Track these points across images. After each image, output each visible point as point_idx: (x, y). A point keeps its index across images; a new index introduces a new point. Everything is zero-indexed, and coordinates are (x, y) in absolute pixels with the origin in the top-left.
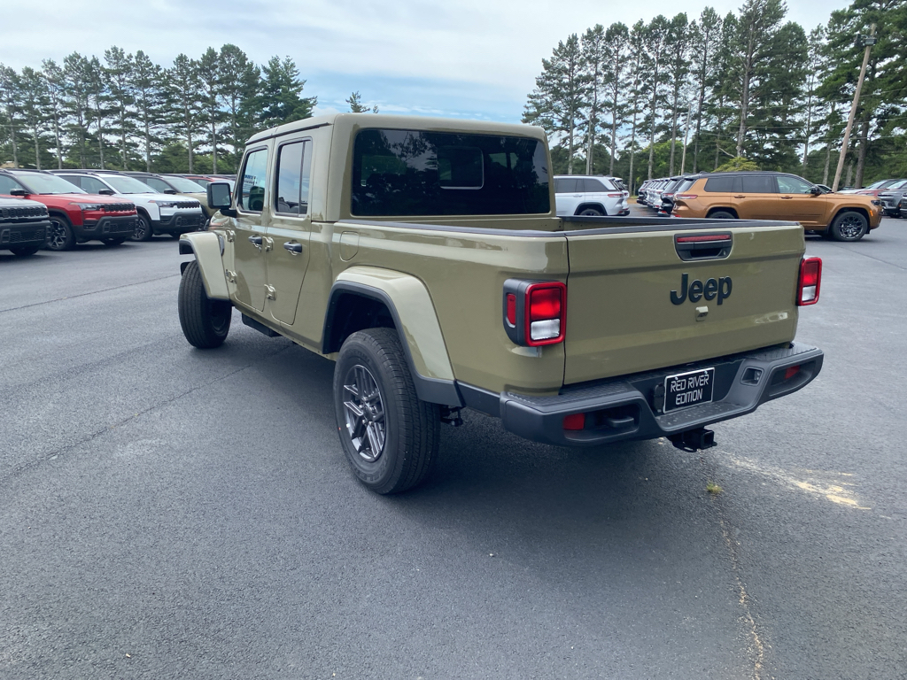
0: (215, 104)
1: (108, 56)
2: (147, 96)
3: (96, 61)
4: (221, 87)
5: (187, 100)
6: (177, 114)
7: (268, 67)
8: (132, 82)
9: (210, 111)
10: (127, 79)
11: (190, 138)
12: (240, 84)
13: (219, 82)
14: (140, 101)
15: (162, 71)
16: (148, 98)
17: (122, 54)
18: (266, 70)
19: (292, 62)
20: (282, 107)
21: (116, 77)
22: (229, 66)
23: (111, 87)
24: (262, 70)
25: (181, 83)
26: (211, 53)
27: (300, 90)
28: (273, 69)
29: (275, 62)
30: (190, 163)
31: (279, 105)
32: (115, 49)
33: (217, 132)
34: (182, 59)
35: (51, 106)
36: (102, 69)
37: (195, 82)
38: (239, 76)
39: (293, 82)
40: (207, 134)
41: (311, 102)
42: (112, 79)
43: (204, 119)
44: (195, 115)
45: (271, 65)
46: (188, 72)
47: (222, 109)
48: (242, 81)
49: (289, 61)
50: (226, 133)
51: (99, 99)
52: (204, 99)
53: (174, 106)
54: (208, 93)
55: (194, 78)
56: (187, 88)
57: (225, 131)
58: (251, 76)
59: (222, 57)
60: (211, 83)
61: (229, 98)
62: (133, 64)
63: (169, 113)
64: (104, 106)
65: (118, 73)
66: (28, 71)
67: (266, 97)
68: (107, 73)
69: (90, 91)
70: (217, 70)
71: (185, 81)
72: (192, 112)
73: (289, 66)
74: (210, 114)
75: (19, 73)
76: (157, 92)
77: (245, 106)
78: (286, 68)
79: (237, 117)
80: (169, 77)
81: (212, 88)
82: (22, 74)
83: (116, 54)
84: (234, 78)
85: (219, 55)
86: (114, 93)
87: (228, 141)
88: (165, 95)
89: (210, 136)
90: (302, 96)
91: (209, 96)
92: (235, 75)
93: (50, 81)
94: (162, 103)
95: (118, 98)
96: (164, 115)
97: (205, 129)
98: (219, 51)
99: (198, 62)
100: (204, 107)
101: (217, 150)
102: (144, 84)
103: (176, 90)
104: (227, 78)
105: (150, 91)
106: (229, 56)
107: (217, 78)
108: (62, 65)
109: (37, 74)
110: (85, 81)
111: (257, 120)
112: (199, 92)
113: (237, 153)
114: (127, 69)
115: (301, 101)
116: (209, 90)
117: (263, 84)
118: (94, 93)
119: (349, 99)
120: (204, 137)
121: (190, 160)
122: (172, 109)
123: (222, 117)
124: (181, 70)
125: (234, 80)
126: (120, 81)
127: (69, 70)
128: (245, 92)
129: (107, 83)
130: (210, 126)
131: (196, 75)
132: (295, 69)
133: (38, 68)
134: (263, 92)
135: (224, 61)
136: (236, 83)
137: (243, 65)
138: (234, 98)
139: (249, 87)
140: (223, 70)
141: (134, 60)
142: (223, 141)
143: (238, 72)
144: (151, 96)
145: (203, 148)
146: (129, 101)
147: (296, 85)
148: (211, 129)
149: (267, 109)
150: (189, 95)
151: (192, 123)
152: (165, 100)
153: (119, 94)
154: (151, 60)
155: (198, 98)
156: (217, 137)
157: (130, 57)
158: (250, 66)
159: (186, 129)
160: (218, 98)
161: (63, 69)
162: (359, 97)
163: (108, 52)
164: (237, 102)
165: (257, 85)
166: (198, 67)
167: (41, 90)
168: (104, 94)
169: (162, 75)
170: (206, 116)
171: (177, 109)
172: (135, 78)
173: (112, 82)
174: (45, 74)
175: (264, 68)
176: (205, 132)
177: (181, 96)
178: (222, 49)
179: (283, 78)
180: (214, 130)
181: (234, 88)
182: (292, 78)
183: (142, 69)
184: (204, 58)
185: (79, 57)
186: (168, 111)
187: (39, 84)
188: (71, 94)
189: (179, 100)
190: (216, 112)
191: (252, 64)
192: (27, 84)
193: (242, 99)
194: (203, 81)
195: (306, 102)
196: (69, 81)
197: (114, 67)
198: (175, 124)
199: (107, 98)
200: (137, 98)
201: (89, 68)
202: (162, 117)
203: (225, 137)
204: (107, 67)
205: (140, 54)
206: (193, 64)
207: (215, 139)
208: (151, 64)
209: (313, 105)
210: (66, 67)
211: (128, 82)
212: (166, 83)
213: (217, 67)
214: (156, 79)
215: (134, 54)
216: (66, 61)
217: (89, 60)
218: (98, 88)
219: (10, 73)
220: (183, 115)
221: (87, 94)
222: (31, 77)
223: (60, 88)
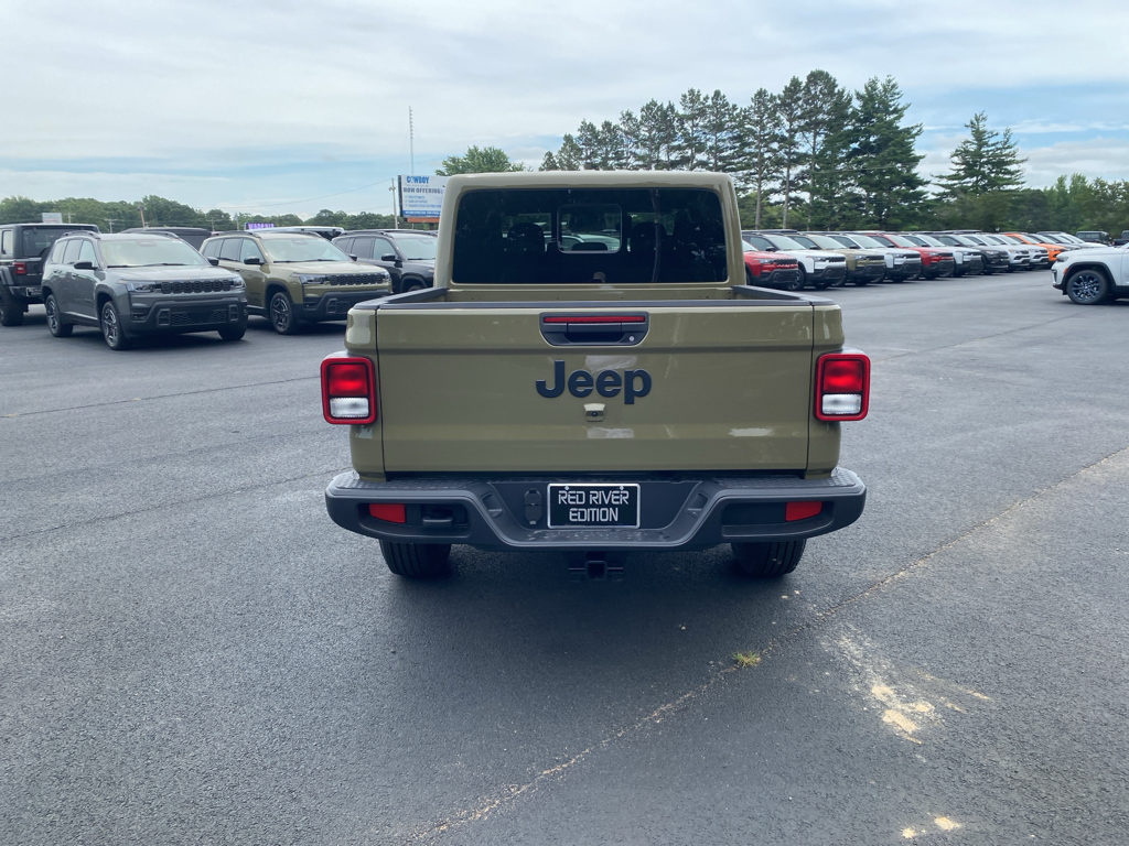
0: (794, 144)
1: (684, 100)
2: (719, 141)
3: (671, 107)
4: (802, 123)
5: (761, 141)
6: (751, 159)
7: (863, 92)
8: (705, 127)
9: (786, 153)
10: (701, 124)
11: (760, 187)
12: (825, 116)
13: (800, 118)
14: (711, 148)
15: (738, 111)
16: (720, 144)
17: (699, 96)
18: (859, 97)
19: (894, 82)
20: (875, 142)
21: (690, 122)
22: (815, 97)
23: (684, 135)
24: (855, 97)
25: (757, 123)
26: (795, 83)
27: (901, 116)
28: (869, 94)
29: (872, 86)
30: (757, 217)
31: (872, 139)
32: (691, 92)
33: (792, 178)
34: (761, 94)
35: (624, 161)
36: (677, 115)
37: (773, 120)
38: (827, 107)
39: (891, 109)
40: (780, 181)
41: (914, 132)
42: (686, 126)
43: (779, 163)
44: (769, 158)
45: (866, 88)
46: (767, 109)
47: (802, 150)
48: (828, 113)
49: (889, 81)
50: (802, 179)
51: (671, 149)
52: (782, 139)
53: (747, 150)
54: (787, 131)
55: (772, 115)
56: (763, 128)
57: (801, 176)
58: (840, 105)
59: (807, 86)
60: (791, 121)
61: (810, 135)
62: (709, 107)
63: (741, 159)
64: (674, 156)
65: (692, 117)
66: (607, 125)
67: (856, 130)
68: (682, 119)
69: (664, 140)
70: (800, 103)
71: (762, 120)
72: (766, 156)
73: (890, 88)
74: (786, 157)
75: (599, 128)
76: (731, 135)
77: (829, 143)
78: (885, 90)
79: (819, 158)
80: (745, 117)
81: (791, 125)
82: (601, 129)
83: (693, 97)
84: (820, 110)
85: (804, 84)
86: (685, 141)
87: (804, 188)
88: (739, 138)
89: (784, 183)
90: (902, 125)
91: (787, 135)
92: (821, 107)
93: (626, 133)
94: (735, 148)
95: (689, 146)
96: (736, 161)
97: (779, 175)
98: (803, 80)
99: (779, 96)
100: (781, 148)
101: (790, 199)
102: (719, 127)
103: (751, 131)
104: (811, 111)
105: (724, 135)
106: (816, 84)
107: (799, 112)
108: (638, 115)
109: (615, 127)
110: (659, 130)
111: (842, 160)
112: (777, 131)
113: (812, 202)
114: (702, 113)
115: (901, 131)
116: (788, 128)
117: (855, 113)
118: (667, 143)
119: (968, 124)
120: (776, 185)
121: (758, 212)
122: (745, 154)
123: (801, 159)
124: (759, 108)
125: (819, 113)
126: (693, 126)
127: (645, 119)
128: (830, 125)
129: (680, 130)
130: (785, 170)
131: (775, 112)
132: (897, 91)
133: (616, 121)
134: (853, 125)
135: (809, 91)
136: (820, 117)
137: (831, 93)
138: (817, 134)
139: (835, 120)
140: (806, 102)
141: (710, 102)
142: (799, 189)
143: (825, 103)
144: (724, 141)
145: (774, 198)
146: (700, 148)
147: (895, 111)
148: (785, 174)
149: (855, 145)
150: (765, 135)
151: (763, 169)
152: (738, 144)
153: (691, 142)
154: (728, 99)
155: (774, 138)
156: (792, 183)
157: (706, 98)
158: (841, 94)
159: (757, 176)
160: (798, 137)
161: (639, 119)
162: (984, 119)
163: (685, 96)
164: (820, 139)
165: (845, 117)
166: (779, 102)
167: (617, 144)
168: (676, 143)
169: (738, 115)
170: (782, 159)
171: (750, 154)
172: (709, 121)
173: (685, 129)
174: (622, 127)
175: (858, 94)
176: (778, 178)
177: (756, 138)
178: (809, 78)
179: (879, 104)
180: (788, 176)
181: (818, 124)
182: (891, 103)
183: (714, 111)
184: (787, 90)
185: (655, 105)
186: (740, 157)
187: (615, 137)
188: (644, 146)
189: (754, 143)
190: (794, 153)
191: (843, 91)
192: (605, 139)
193: (826, 135)
194: (782, 117)
195: (908, 131)
196: (644, 132)
197: (688, 112)
198: (745, 172)
199: (679, 148)
200: (709, 144)
201: (665, 115)
202: (733, 164)
203: (801, 183)
204: (681, 112)
205: (717, 94)
206: (773, 98)
207: (790, 185)
208: (727, 104)
209: (917, 134)
210: (642, 117)
211: (702, 127)
212: (741, 125)
213: (800, 99)
214: (731, 121)
215: (711, 95)
216: (643, 110)
217: (665, 107)
218: (671, 137)
219: (591, 128)
220: (756, 160)
221: (660, 144)
222: (609, 131)
223: (634, 140)
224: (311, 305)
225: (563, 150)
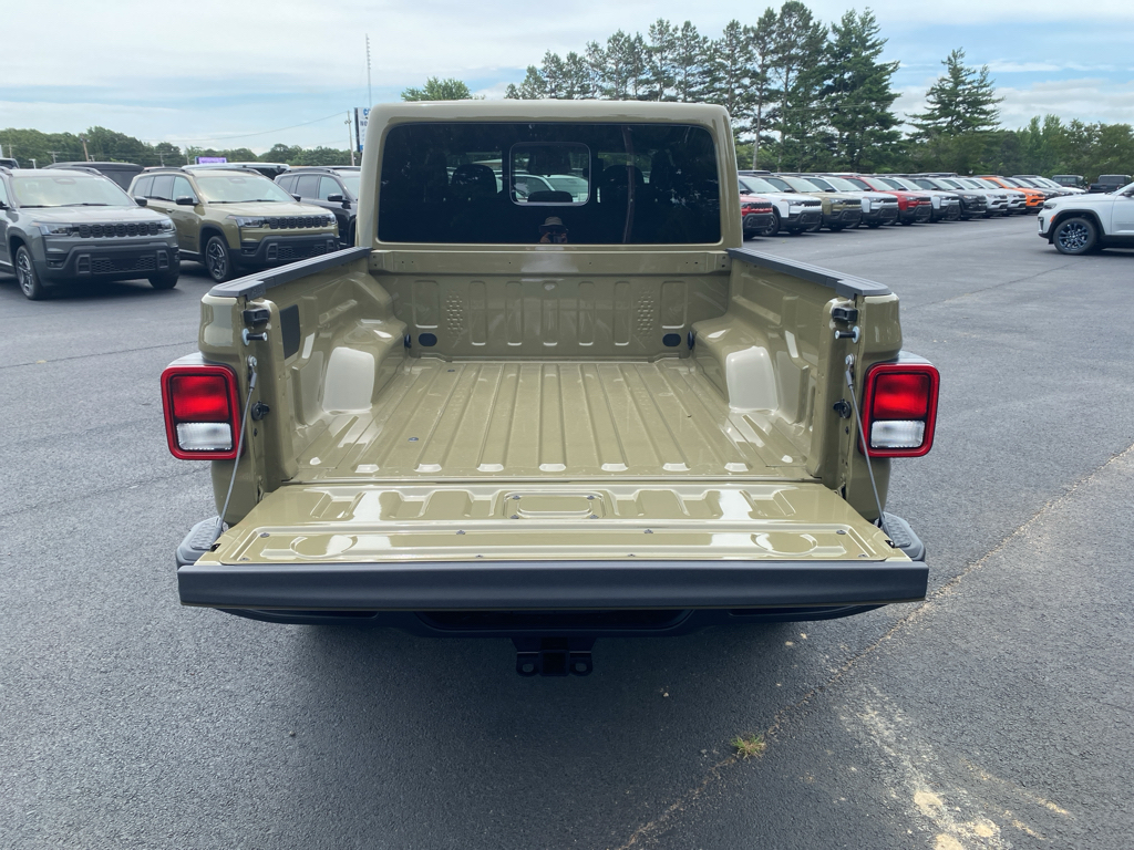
0: (766, 80)
1: (652, 32)
2: (689, 75)
3: (639, 39)
4: (775, 58)
5: (732, 76)
6: (721, 95)
7: (839, 25)
8: (674, 60)
9: (757, 89)
10: (670, 57)
12: (799, 51)
13: (773, 52)
14: (680, 83)
15: (709, 44)
16: (690, 79)
17: (668, 27)
18: (835, 29)
19: (872, 15)
20: (849, 78)
21: (658, 55)
22: (790, 30)
23: (652, 68)
24: (831, 30)
25: (728, 57)
26: (770, 14)
27: (876, 53)
28: (845, 26)
29: (848, 20)
31: (846, 76)
32: (661, 23)
33: (763, 116)
34: (733, 26)
35: (590, 95)
36: (645, 47)
37: (745, 54)
38: (801, 41)
39: (868, 44)
40: (751, 119)
41: (891, 69)
42: (654, 58)
43: (750, 99)
44: (740, 95)
45: (843, 21)
46: (739, 42)
47: (773, 87)
48: (802, 48)
49: (867, 14)
50: (774, 117)
51: (639, 83)
52: (754, 75)
53: (717, 85)
54: (760, 66)
55: (744, 49)
56: (735, 62)
57: (772, 115)
58: (815, 40)
59: (782, 18)
60: (764, 55)
61: (783, 71)
62: (678, 38)
63: (711, 95)
64: (642, 91)
65: (661, 50)
66: (572, 57)
67: (831, 66)
68: (650, 52)
69: (632, 73)
70: (774, 36)
71: (733, 54)
72: (737, 92)
73: (867, 22)
74: (758, 93)
75: (564, 60)
76: (701, 70)
77: (802, 79)
78: (863, 24)
79: (790, 95)
80: (716, 51)
81: (764, 59)
82: (566, 61)
83: (662, 28)
84: (793, 44)
85: (778, 16)
86: (654, 75)
87: (775, 127)
88: (708, 73)
89: (755, 121)
90: (878, 61)
91: (759, 70)
92: (795, 41)
93: (593, 66)
94: (704, 83)
95: (658, 80)
96: (706, 97)
97: (750, 112)
98: (778, 12)
99: (753, 29)
100: (752, 84)
101: (760, 138)
102: (688, 61)
103: (722, 65)
104: (785, 45)
105: (693, 69)
106: (791, 16)
107: (772, 46)
108: (604, 46)
109: (580, 59)
110: (627, 63)
111: (815, 98)
112: (748, 66)
113: (784, 141)
114: (671, 45)
115: (877, 67)
116: (760, 62)
117: (830, 48)
118: (634, 76)
119: (946, 60)
120: (747, 123)
122: (715, 90)
123: (772, 96)
124: (731, 40)
125: (792, 47)
126: (662, 59)
127: (612, 51)
128: (803, 60)
129: (648, 63)
130: (756, 107)
131: (747, 44)
132: (874, 25)
133: (581, 53)
134: (827, 60)
135: (783, 24)
136: (793, 51)
137: (806, 27)
138: (789, 70)
139: (810, 55)
140: (780, 35)
141: (679, 34)
142: (769, 127)
143: (799, 36)
144: (693, 75)
145: (745, 137)
146: (669, 83)
147: (873, 46)
148: (756, 112)
149: (829, 82)
150: (736, 70)
151: (736, 104)
152: (708, 79)
153: (660, 76)
154: (698, 31)
155: (746, 73)
156: (763, 121)
157: (676, 29)
158: (816, 27)
160: (770, 73)
161: (606, 51)
162: (962, 55)
163: (653, 27)
164: (793, 75)
165: (820, 52)
166: (752, 35)
167: (583, 77)
168: (644, 77)
169: (709, 49)
170: (753, 96)
171: (720, 89)
172: (679, 54)
173: (654, 62)
174: (588, 58)
175: (834, 27)
176: (749, 116)
177: (727, 72)
178: (783, 9)
179: (856, 38)
180: (760, 113)
181: (791, 59)
182: (869, 38)
183: (686, 43)
184: (761, 21)
185: (622, 36)
186: (710, 92)
187: (581, 70)
188: (611, 79)
189: (724, 78)
190: (766, 89)
191: (819, 24)
192: (570, 71)
193: (800, 71)
194: (755, 51)
195: (883, 68)
196: (610, 65)
197: (657, 44)
199: (647, 82)
200: (678, 78)
201: (632, 47)
202: (702, 99)
203: (772, 121)
204: (650, 44)
205: (687, 25)
206: (746, 31)
207: (761, 123)
208: (697, 36)
209: (892, 71)
210: (609, 48)
211: (671, 60)
212: (712, 58)
213: (773, 32)
214: (701, 54)
215: (681, 26)
216: (609, 41)
217: (633, 38)
218: (639, 70)
219: (555, 60)
220: (726, 96)
221: (627, 78)
222: (575, 63)
223: (601, 73)
224: (249, 250)
225: (527, 82)
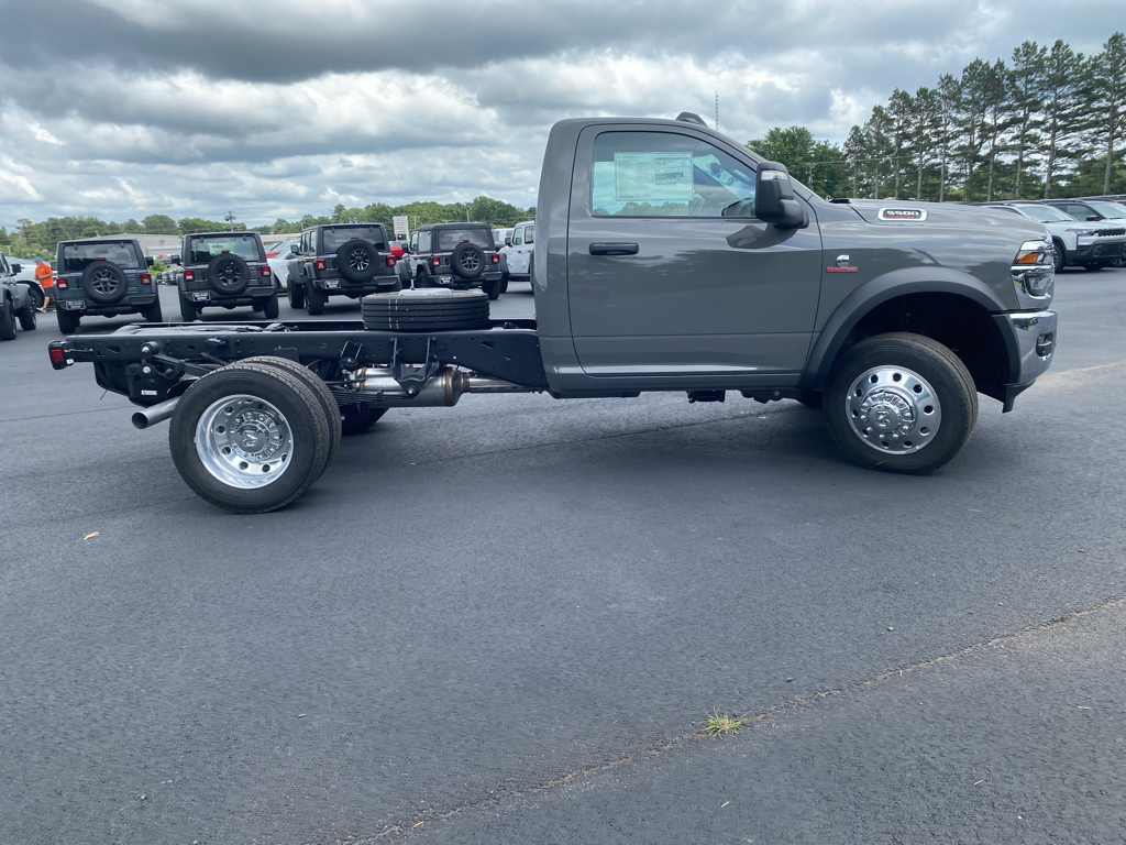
1: (1016, 54)
2: (1060, 97)
3: (1000, 65)
5: (1116, 93)
6: (1100, 115)
8: (1041, 82)
10: (1038, 79)
11: (1111, 147)
14: (1049, 107)
15: (1085, 60)
16: (1061, 101)
17: (1035, 47)
21: (1023, 80)
23: (1015, 93)
25: (1110, 72)
30: (1106, 181)
32: (1026, 45)
34: (1116, 39)
35: (941, 129)
36: (1007, 72)
42: (1017, 83)
51: (999, 111)
53: (1095, 105)
56: (1118, 77)
62: (1047, 59)
63: (1086, 117)
64: (1003, 118)
65: (1026, 73)
66: (923, 92)
68: (1012, 77)
69: (990, 102)
71: (1117, 68)
75: (913, 95)
76: (1074, 90)
80: (1094, 67)
82: (915, 96)
83: (1027, 50)
86: (1017, 101)
88: (1086, 92)
93: (945, 97)
94: (1079, 103)
95: (1023, 106)
96: (1080, 119)
102: (1062, 81)
103: (1101, 82)
105: (1065, 89)
108: (959, 77)
109: (932, 92)
110: (985, 91)
114: (1039, 67)
118: (994, 104)
121: (1107, 177)
122: (1094, 110)
124: (1113, 54)
126: (1028, 82)
127: (967, 81)
129: (1010, 89)
133: (933, 86)
141: (1049, 54)
144: (1066, 96)
146: (1035, 106)
150: (1121, 86)
152: (1084, 99)
153: (1021, 98)
154: (1071, 48)
157: (1044, 50)
159: (1108, 135)
161: (960, 80)
163: (1018, 50)
167: (933, 110)
168: (1006, 103)
169: (1084, 66)
171: (1099, 109)
172: (1048, 76)
173: (1017, 88)
174: (940, 91)
177: (1108, 89)
183: (1057, 63)
185: (981, 63)
186: (1086, 113)
187: (932, 104)
188: (967, 110)
189: (1105, 96)
192: (919, 106)
196: (966, 95)
197: (1021, 67)
198: (1092, 130)
199: (1009, 108)
200: (1046, 102)
201: (992, 73)
202: (1078, 122)
204: (1013, 68)
205: (1058, 44)
208: (1071, 54)
210: (964, 77)
211: (1038, 83)
214: (1076, 73)
215: (1051, 45)
216: (966, 70)
217: (992, 66)
218: (1000, 96)
219: (904, 96)
220: (1107, 116)
221: (985, 106)
222: (925, 97)
223: (954, 104)
225: (873, 121)
